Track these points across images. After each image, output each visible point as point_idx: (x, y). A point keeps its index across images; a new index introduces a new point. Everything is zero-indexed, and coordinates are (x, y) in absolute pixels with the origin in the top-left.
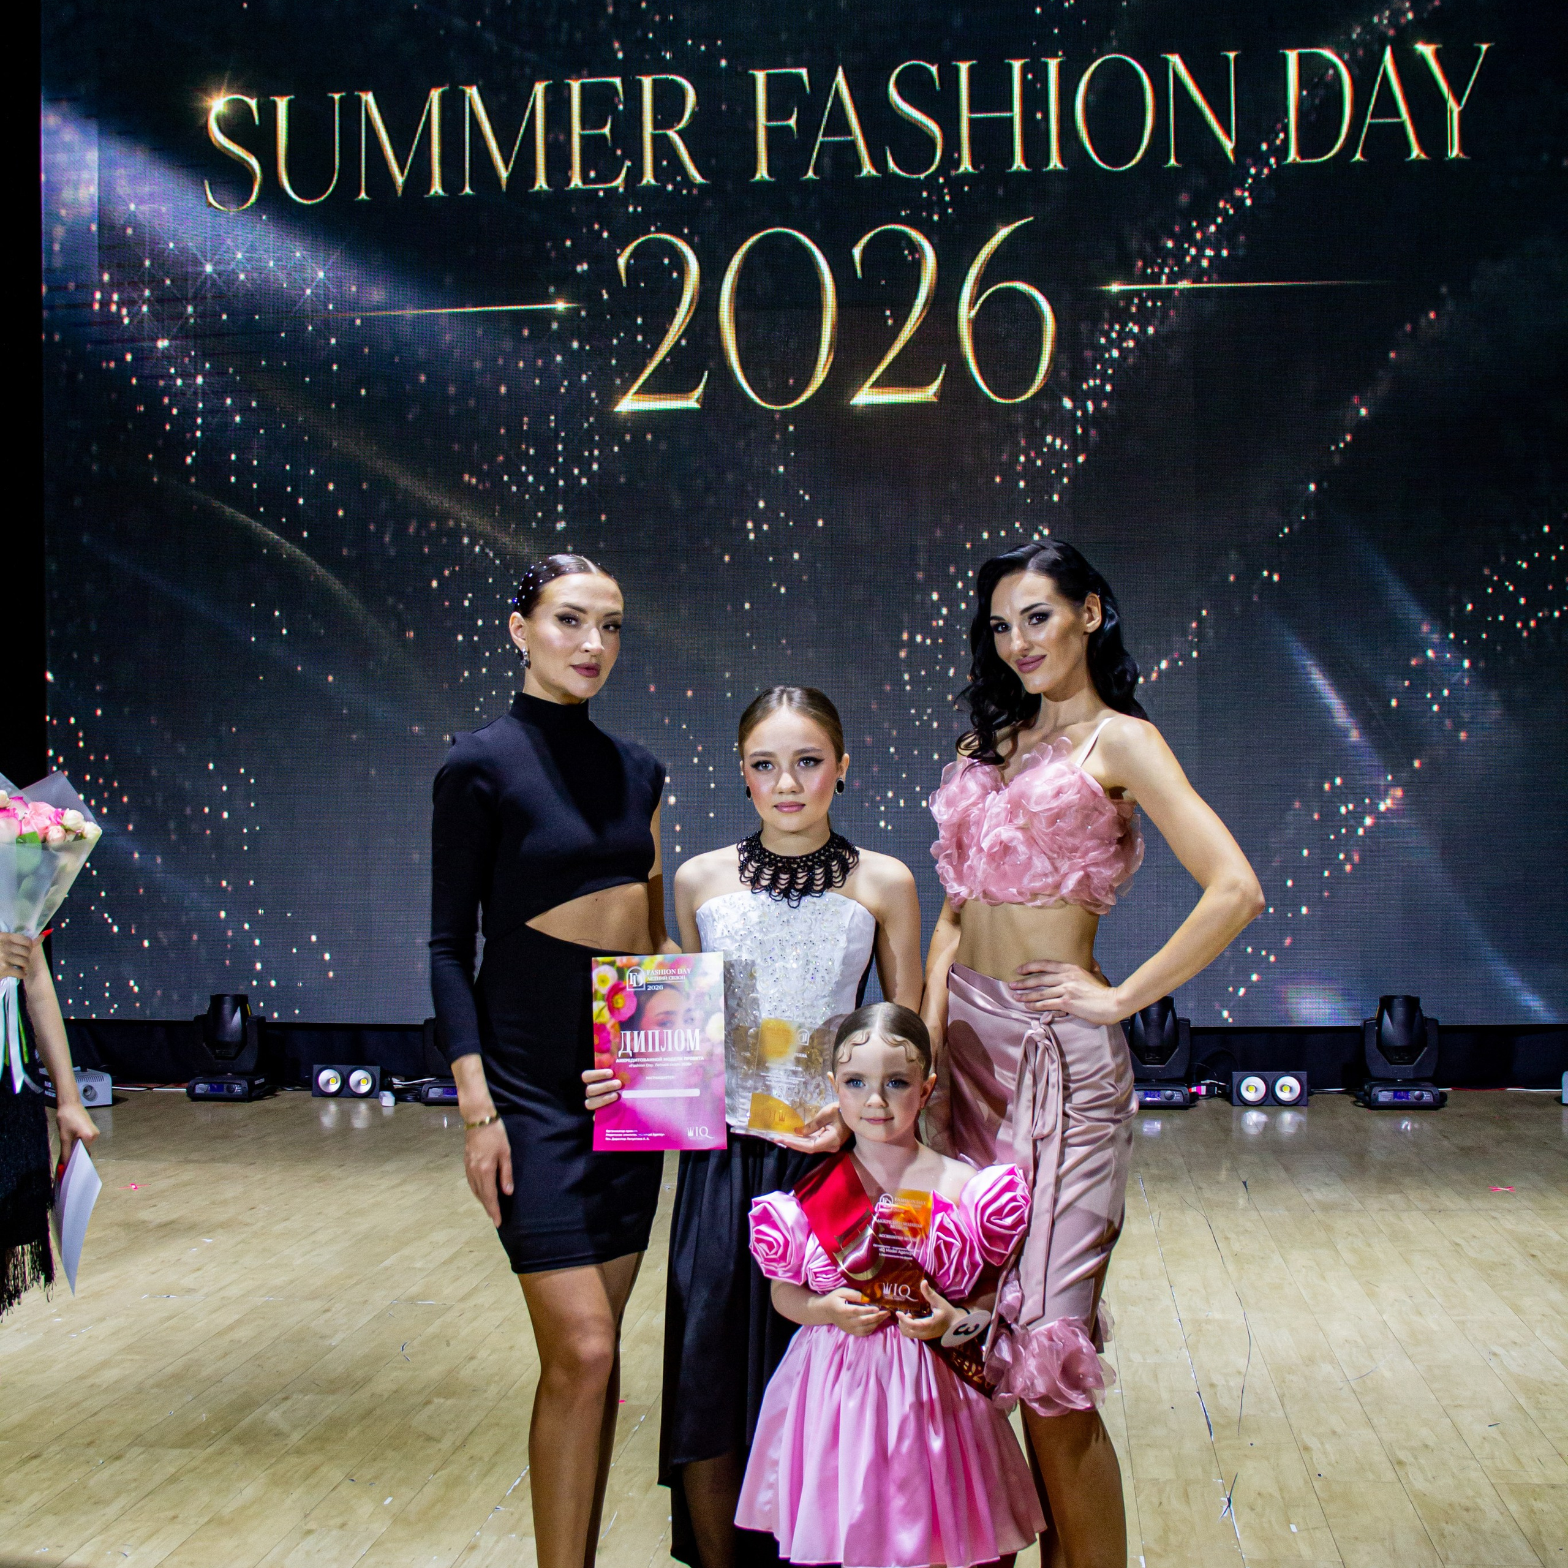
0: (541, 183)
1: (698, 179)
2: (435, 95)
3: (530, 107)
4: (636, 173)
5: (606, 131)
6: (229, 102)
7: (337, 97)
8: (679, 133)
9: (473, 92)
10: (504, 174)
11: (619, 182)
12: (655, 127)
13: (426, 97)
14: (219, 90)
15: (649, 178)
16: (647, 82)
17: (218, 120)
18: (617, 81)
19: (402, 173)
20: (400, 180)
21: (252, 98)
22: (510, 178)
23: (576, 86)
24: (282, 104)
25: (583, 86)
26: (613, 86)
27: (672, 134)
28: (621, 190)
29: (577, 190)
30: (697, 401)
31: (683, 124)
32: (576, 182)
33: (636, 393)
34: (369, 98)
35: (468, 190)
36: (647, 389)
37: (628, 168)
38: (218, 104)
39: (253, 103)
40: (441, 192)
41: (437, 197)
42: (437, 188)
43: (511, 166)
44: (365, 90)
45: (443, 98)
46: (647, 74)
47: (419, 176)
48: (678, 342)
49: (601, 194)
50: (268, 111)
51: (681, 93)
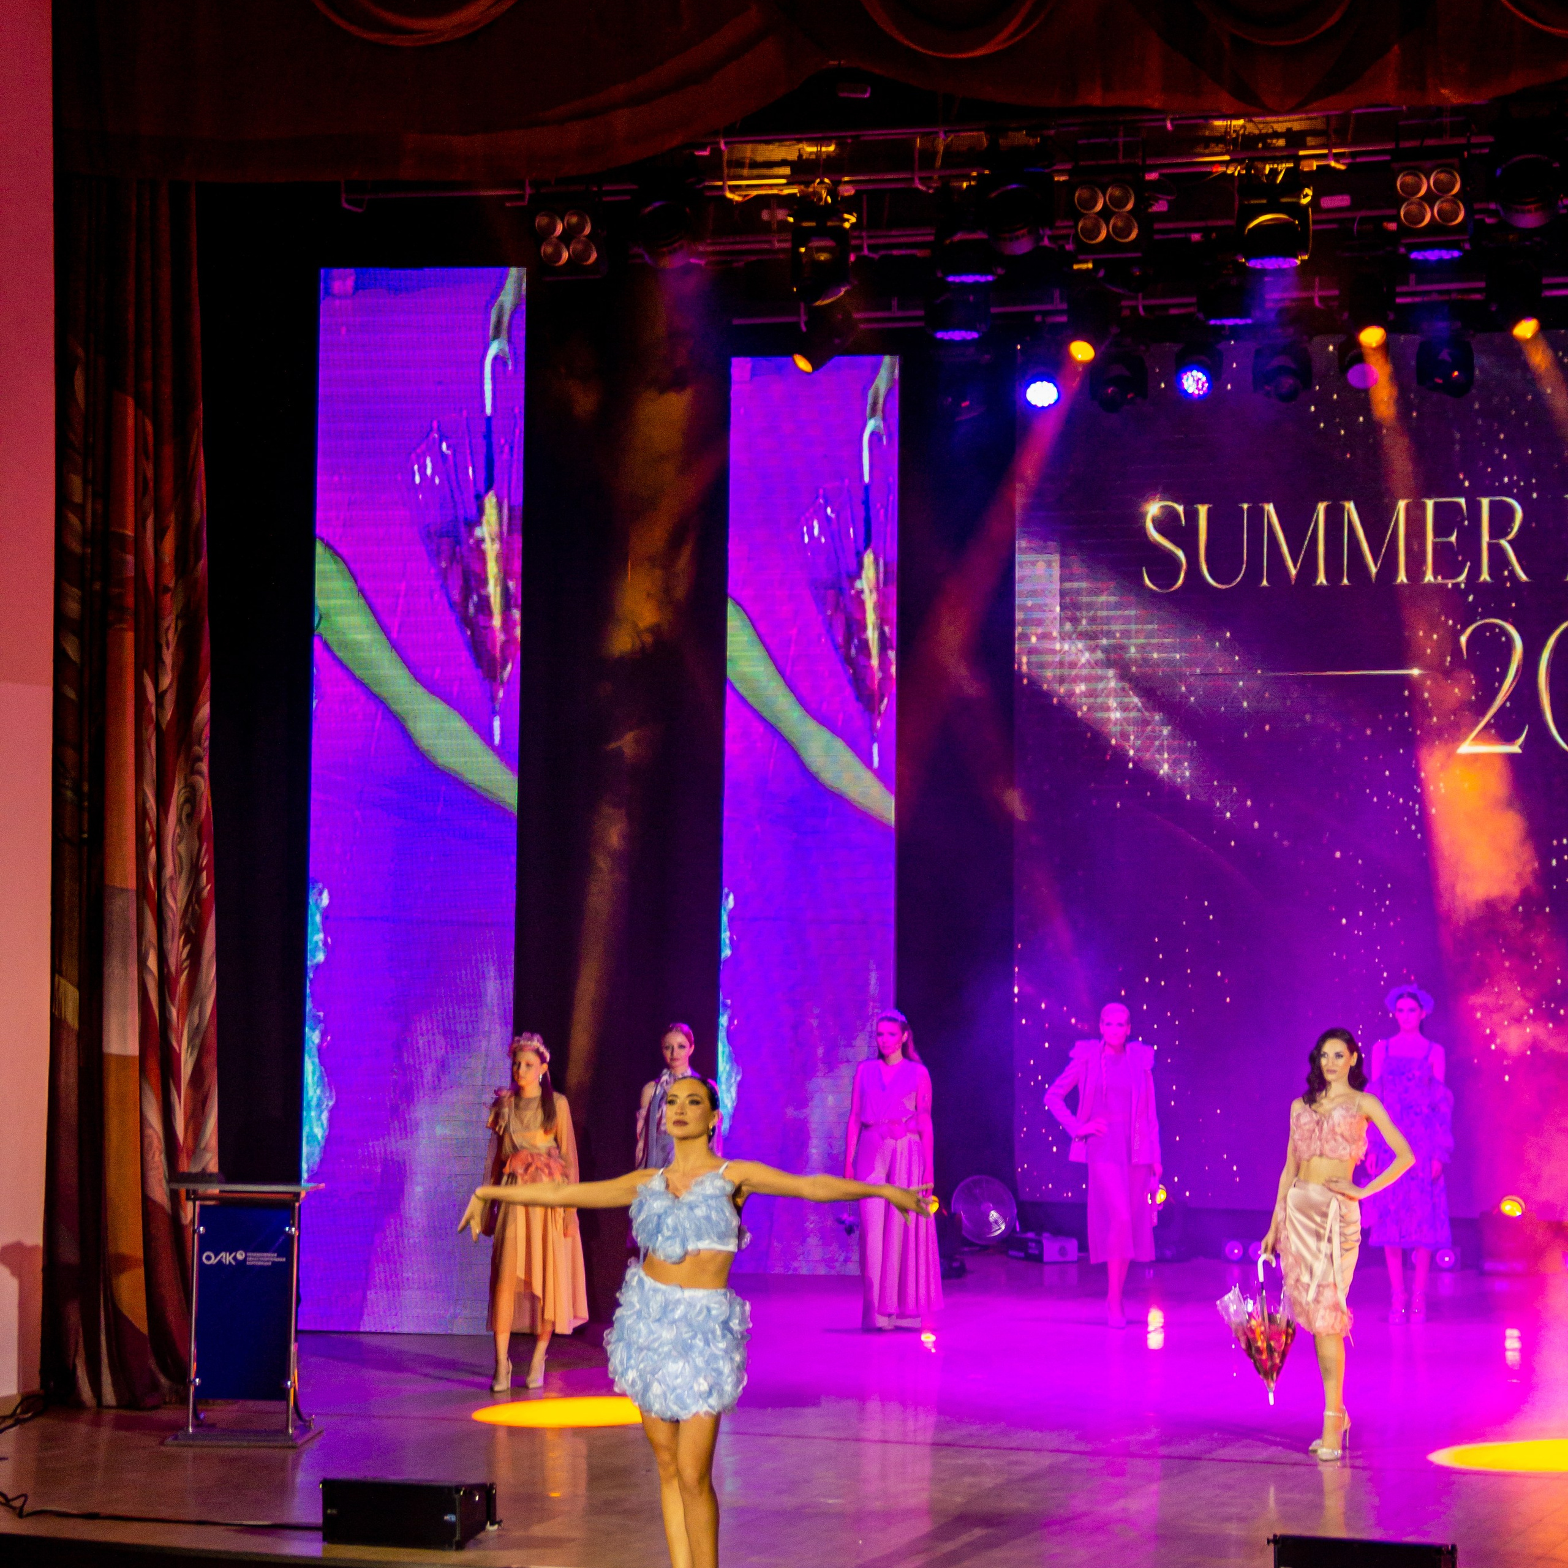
0: (1402, 577)
1: (1523, 577)
2: (1321, 507)
3: (1394, 519)
4: (1476, 571)
5: (1453, 539)
6: (1162, 507)
7: (1245, 506)
8: (1510, 542)
9: (1350, 506)
10: (1374, 570)
11: (1462, 578)
12: (1491, 537)
13: (1314, 509)
14: (1154, 499)
15: (1485, 576)
16: (1485, 502)
17: (1154, 521)
18: (1462, 501)
19: (1295, 566)
20: (1293, 572)
21: (1180, 505)
22: (1378, 573)
23: (1430, 504)
24: (1203, 510)
25: (1436, 505)
26: (1458, 505)
27: (1504, 543)
28: (1463, 586)
29: (1429, 584)
30: (1520, 747)
31: (1511, 536)
32: (1429, 577)
33: (1474, 740)
34: (1270, 508)
35: (1345, 581)
36: (1480, 738)
37: (1470, 567)
38: (1153, 509)
39: (1180, 509)
40: (1325, 582)
41: (1321, 586)
42: (1321, 579)
43: (1379, 565)
44: (1268, 502)
45: (1327, 510)
46: (1486, 496)
47: (1308, 569)
48: (1504, 704)
49: (1450, 586)
50: (1192, 516)
51: (1511, 511)
